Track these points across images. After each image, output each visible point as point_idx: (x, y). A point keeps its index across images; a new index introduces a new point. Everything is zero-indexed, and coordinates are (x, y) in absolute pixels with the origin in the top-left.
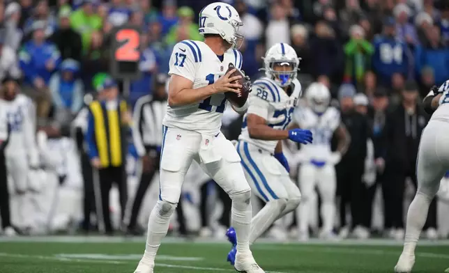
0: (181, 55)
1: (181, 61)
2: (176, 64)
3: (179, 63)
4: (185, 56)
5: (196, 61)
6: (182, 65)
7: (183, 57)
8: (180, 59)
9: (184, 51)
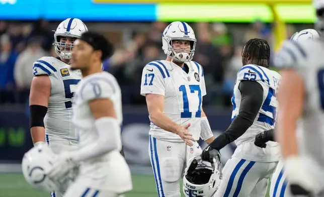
0: (149, 75)
1: (150, 80)
2: (146, 84)
3: (148, 82)
4: (153, 75)
5: (164, 77)
6: (151, 84)
7: (151, 76)
8: (149, 79)
9: (152, 71)
